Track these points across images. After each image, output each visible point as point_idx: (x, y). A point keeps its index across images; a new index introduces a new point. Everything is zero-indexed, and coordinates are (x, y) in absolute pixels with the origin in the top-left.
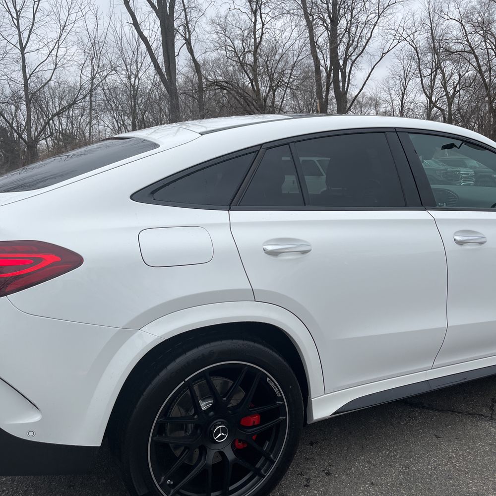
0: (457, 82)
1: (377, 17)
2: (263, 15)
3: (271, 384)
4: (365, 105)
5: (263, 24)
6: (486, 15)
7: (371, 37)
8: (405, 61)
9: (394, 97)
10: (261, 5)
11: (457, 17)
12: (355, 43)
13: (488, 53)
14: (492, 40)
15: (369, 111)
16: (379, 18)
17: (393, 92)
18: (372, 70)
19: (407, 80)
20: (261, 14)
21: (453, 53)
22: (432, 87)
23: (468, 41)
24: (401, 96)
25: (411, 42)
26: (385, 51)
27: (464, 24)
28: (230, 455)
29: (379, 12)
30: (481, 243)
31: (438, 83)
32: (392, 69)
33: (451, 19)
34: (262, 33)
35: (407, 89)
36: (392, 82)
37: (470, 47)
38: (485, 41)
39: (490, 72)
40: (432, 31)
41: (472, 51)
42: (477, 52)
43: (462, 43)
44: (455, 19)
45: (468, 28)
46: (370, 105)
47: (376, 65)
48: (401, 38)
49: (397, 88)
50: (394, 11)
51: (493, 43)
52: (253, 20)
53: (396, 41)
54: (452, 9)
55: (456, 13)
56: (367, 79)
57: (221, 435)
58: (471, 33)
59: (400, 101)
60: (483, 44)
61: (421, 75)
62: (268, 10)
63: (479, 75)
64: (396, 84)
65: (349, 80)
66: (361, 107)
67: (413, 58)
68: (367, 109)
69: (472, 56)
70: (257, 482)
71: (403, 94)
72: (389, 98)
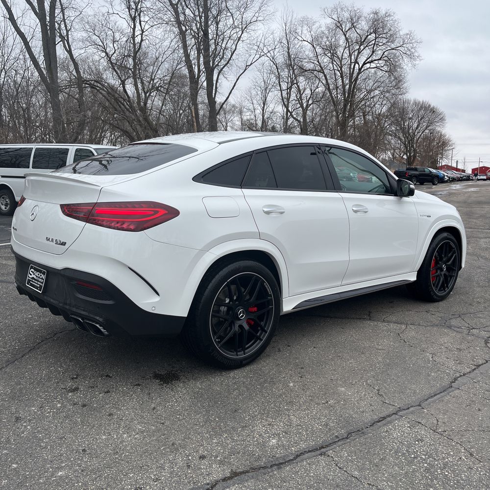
0: (309, 96)
1: (241, 32)
2: (142, 23)
3: (266, 287)
4: (229, 112)
5: (143, 32)
6: (333, 40)
7: (235, 49)
8: (265, 75)
9: (256, 106)
10: (140, 13)
11: (310, 40)
12: (221, 53)
13: (335, 74)
14: (338, 62)
15: (232, 118)
16: (242, 33)
17: (255, 102)
18: (237, 80)
19: (267, 91)
20: (140, 21)
21: (306, 71)
22: (288, 99)
23: (318, 62)
24: (263, 105)
25: (271, 58)
26: (249, 63)
27: (315, 46)
28: (246, 327)
29: (242, 27)
30: (366, 212)
31: (293, 96)
32: (254, 80)
33: (304, 40)
34: (142, 40)
35: (267, 100)
36: (254, 92)
37: (321, 67)
38: (333, 63)
39: (337, 90)
40: (289, 50)
41: (322, 71)
42: (326, 71)
43: (313, 63)
44: (307, 41)
45: (319, 50)
46: (233, 112)
47: (240, 76)
48: (262, 54)
49: (258, 98)
50: (256, 29)
51: (339, 65)
52: (132, 27)
53: (258, 56)
54: (305, 32)
55: (308, 36)
56: (233, 88)
57: (242, 315)
58: (320, 55)
59: (261, 110)
60: (331, 65)
61: (281, 89)
62: (147, 18)
63: (327, 92)
64: (257, 95)
65: (216, 88)
66: (225, 114)
67: (272, 72)
68: (230, 115)
69: (321, 75)
70: (259, 343)
71: (264, 104)
72: (251, 107)
